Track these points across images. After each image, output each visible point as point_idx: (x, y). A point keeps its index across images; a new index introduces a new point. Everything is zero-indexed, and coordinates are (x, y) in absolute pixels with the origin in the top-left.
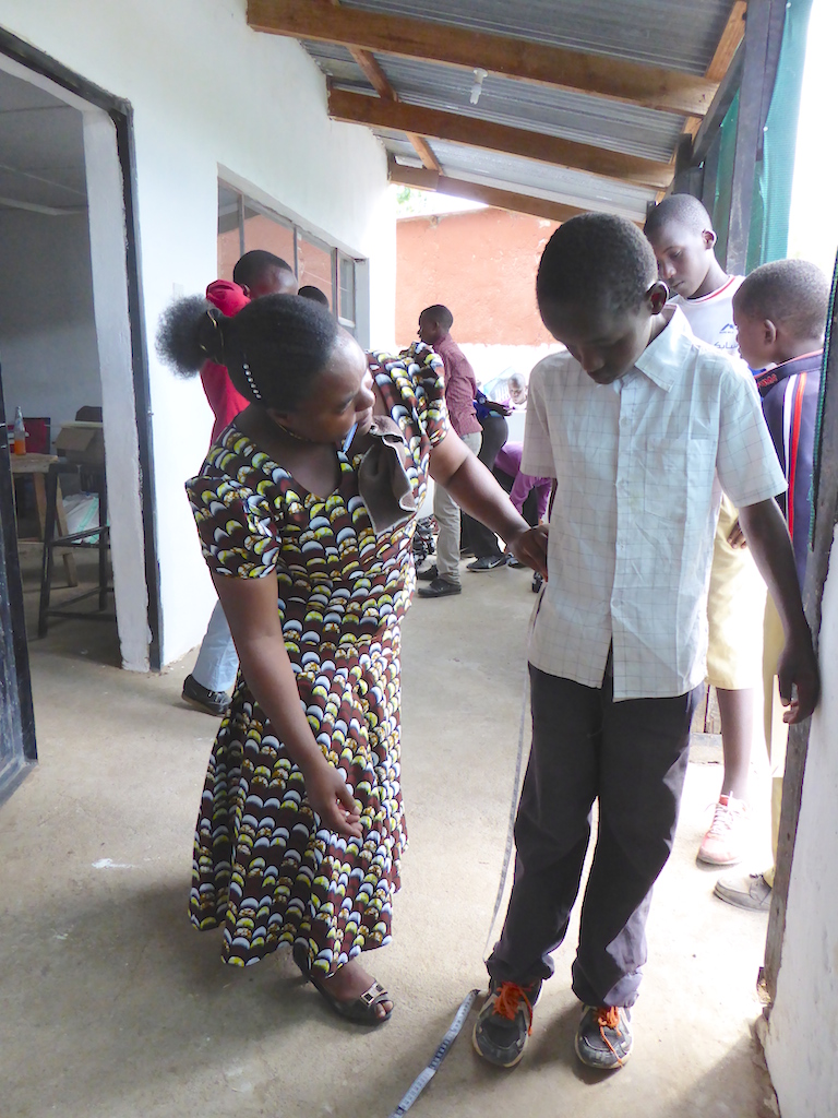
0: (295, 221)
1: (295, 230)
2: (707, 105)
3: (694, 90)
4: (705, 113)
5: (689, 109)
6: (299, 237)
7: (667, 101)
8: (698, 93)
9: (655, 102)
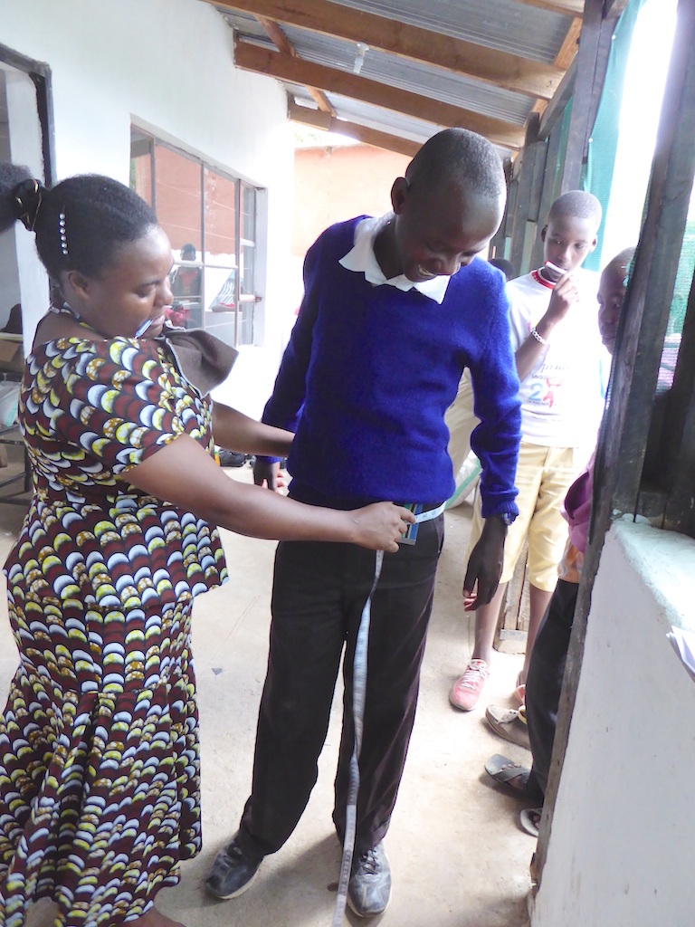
0: (202, 158)
1: (202, 165)
2: (553, 90)
3: (543, 76)
4: (550, 97)
5: (538, 93)
6: (206, 171)
7: (520, 84)
8: (545, 79)
9: (510, 85)
